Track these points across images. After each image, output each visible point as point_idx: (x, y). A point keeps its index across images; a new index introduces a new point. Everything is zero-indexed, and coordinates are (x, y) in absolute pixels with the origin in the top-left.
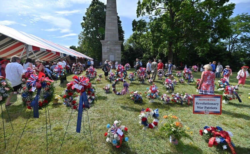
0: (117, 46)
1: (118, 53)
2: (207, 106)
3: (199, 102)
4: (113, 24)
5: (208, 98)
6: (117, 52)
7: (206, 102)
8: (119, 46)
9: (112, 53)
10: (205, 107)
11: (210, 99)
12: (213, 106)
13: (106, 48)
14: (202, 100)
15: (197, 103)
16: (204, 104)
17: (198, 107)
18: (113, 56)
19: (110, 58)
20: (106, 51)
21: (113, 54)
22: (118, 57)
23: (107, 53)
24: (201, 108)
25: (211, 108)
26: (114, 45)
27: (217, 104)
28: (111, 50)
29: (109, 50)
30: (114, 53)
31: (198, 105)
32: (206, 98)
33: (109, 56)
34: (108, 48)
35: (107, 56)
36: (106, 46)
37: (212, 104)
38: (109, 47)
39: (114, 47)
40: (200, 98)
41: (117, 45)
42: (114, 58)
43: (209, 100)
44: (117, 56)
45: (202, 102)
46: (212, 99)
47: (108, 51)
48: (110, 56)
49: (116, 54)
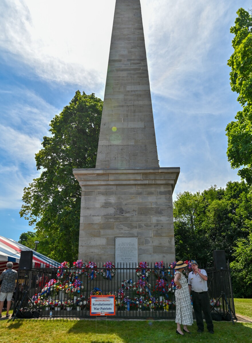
0: (150, 193)
1: (157, 225)
2: (103, 307)
3: (96, 303)
4: (135, 112)
5: (103, 299)
6: (154, 219)
7: (101, 303)
8: (161, 193)
9: (131, 227)
10: (101, 308)
11: (105, 299)
12: (108, 307)
13: (98, 205)
14: (98, 301)
15: (93, 304)
16: (100, 305)
17: (95, 309)
18: (135, 241)
19: (117, 253)
20: (98, 220)
21: (135, 231)
22: (158, 250)
23: (106, 226)
24: (97, 309)
25: (106, 309)
26: (139, 189)
27: (111, 305)
28: (122, 211)
29: (111, 211)
30: (140, 227)
31: (95, 307)
32: (101, 299)
33: (112, 242)
34: (107, 205)
35: (101, 241)
36: (100, 193)
37: (107, 305)
38: (113, 200)
39: (139, 199)
40: (96, 299)
41: (153, 189)
42: (136, 252)
43: (104, 301)
44: (156, 242)
45: (98, 303)
46: (107, 299)
47: (107, 217)
48: (118, 241)
49: (151, 234)
